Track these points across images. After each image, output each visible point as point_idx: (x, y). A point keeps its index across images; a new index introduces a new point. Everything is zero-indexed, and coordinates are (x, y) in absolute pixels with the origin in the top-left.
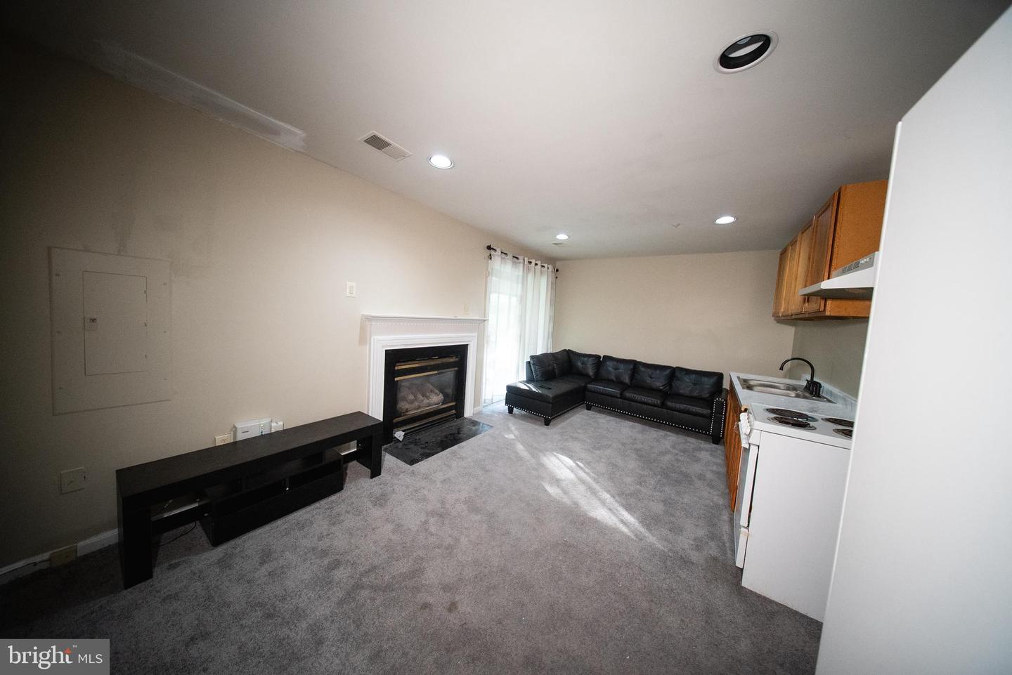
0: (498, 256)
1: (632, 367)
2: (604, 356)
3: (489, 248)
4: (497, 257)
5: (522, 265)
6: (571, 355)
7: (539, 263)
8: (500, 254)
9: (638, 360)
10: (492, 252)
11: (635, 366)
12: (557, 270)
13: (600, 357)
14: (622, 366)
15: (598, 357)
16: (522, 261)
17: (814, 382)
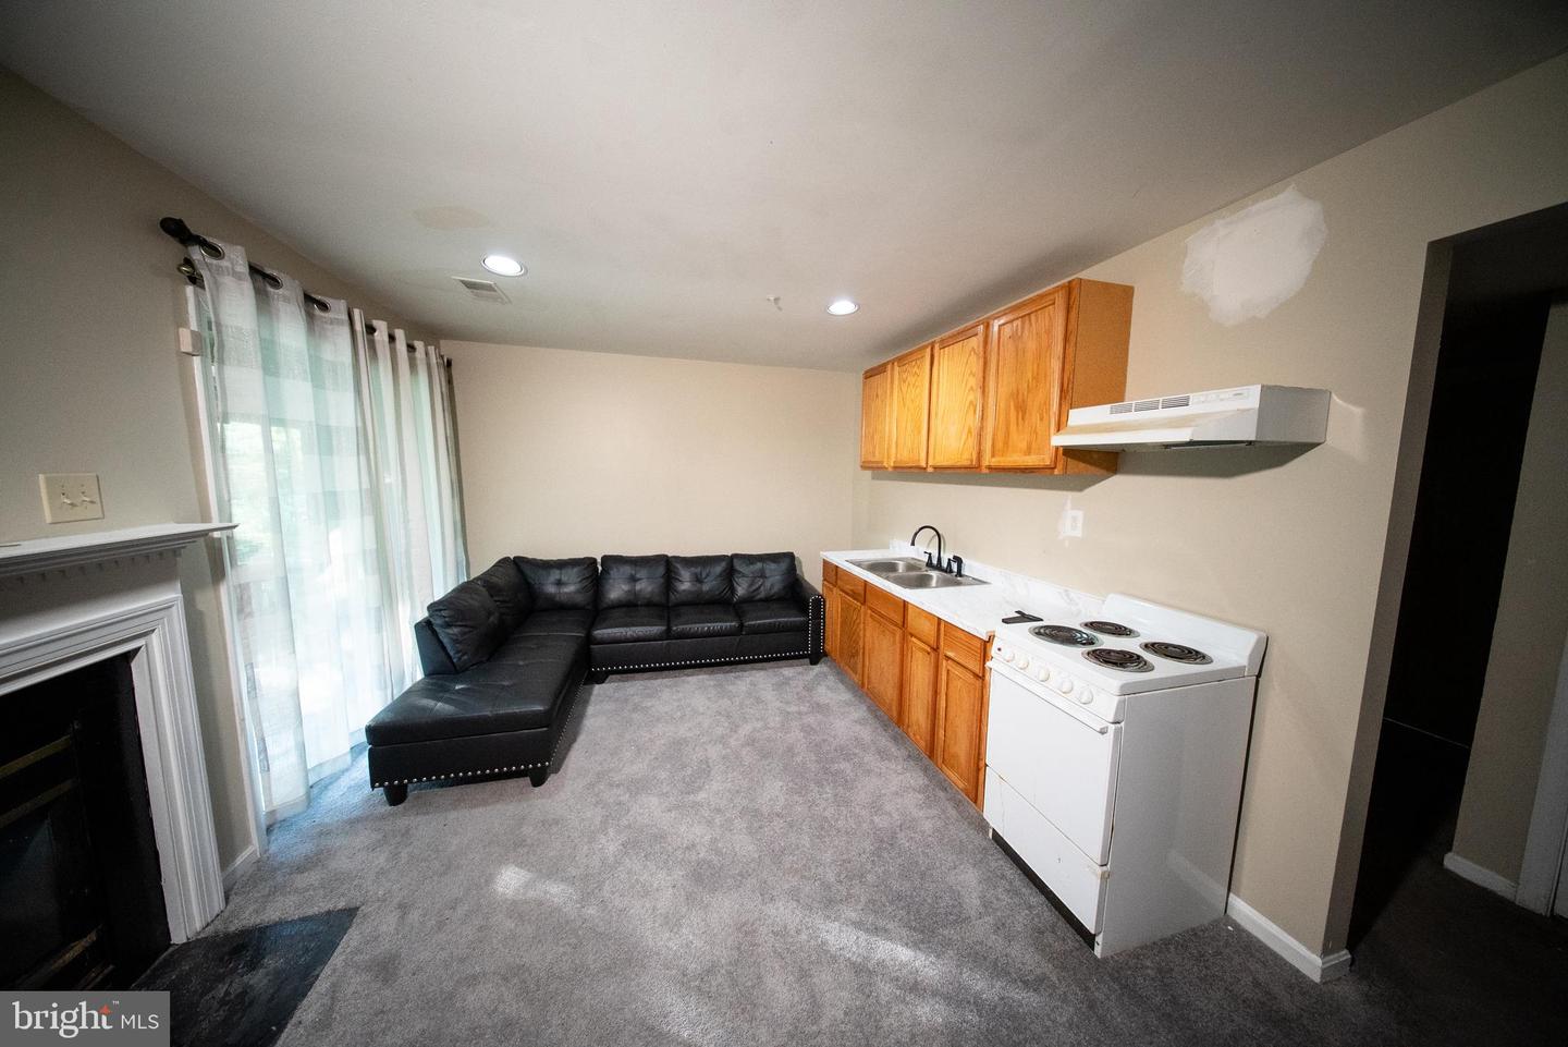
0: (237, 276)
1: (661, 570)
2: (605, 559)
3: (177, 230)
4: (228, 281)
5: (346, 330)
6: (528, 570)
7: (400, 334)
8: (243, 269)
9: (670, 555)
10: (197, 254)
11: (667, 566)
12: (449, 364)
13: (594, 561)
14: (642, 573)
15: (590, 562)
16: (345, 317)
17: (955, 557)
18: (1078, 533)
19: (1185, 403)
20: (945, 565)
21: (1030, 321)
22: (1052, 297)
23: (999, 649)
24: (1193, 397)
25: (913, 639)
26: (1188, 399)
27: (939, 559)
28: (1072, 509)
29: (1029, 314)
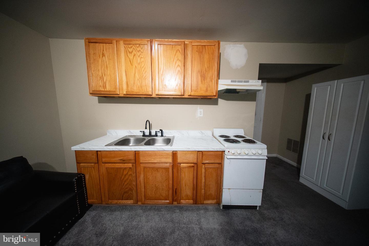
17: (160, 130)
18: (202, 115)
19: (248, 82)
20: (153, 133)
21: (205, 48)
22: (215, 43)
23: (229, 152)
24: (250, 81)
25: (182, 165)
26: (249, 81)
27: (150, 132)
28: (200, 109)
29: (205, 46)
